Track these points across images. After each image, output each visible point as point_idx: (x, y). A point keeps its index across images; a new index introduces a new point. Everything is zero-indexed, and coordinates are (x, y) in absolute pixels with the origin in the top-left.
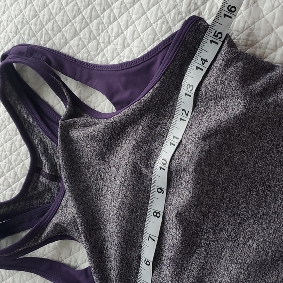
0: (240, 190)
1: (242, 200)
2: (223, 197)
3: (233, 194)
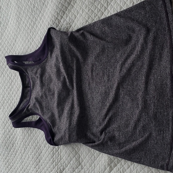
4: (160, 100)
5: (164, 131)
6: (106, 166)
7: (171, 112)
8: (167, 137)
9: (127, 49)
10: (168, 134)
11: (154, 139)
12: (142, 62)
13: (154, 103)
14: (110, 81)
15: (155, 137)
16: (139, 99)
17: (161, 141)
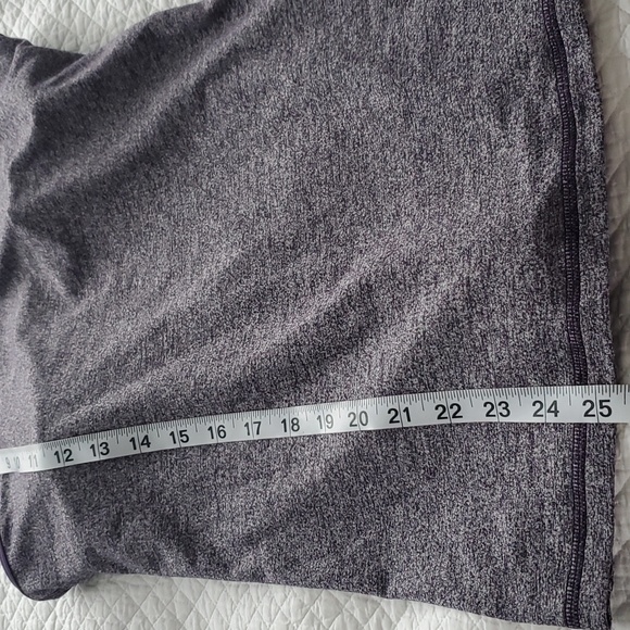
0: (96, 217)
1: (107, 229)
2: (84, 237)
3: (92, 226)
4: (498, 264)
5: (536, 433)
6: (292, 619)
7: (557, 324)
8: (551, 464)
9: (327, 38)
10: (552, 446)
11: (490, 480)
12: (403, 94)
13: (468, 285)
14: (268, 216)
15: (493, 466)
16: (399, 276)
17: (522, 484)
